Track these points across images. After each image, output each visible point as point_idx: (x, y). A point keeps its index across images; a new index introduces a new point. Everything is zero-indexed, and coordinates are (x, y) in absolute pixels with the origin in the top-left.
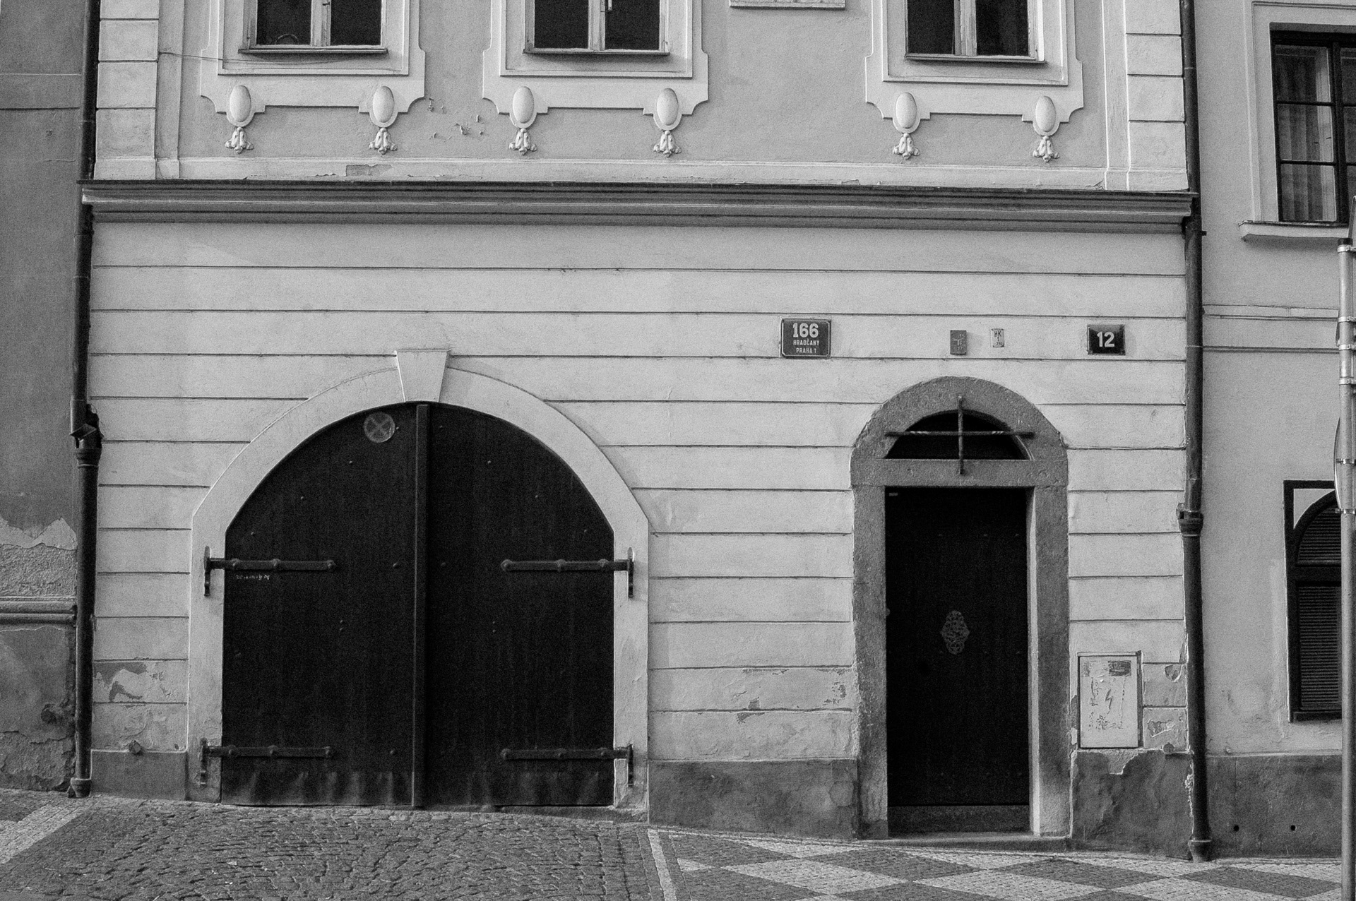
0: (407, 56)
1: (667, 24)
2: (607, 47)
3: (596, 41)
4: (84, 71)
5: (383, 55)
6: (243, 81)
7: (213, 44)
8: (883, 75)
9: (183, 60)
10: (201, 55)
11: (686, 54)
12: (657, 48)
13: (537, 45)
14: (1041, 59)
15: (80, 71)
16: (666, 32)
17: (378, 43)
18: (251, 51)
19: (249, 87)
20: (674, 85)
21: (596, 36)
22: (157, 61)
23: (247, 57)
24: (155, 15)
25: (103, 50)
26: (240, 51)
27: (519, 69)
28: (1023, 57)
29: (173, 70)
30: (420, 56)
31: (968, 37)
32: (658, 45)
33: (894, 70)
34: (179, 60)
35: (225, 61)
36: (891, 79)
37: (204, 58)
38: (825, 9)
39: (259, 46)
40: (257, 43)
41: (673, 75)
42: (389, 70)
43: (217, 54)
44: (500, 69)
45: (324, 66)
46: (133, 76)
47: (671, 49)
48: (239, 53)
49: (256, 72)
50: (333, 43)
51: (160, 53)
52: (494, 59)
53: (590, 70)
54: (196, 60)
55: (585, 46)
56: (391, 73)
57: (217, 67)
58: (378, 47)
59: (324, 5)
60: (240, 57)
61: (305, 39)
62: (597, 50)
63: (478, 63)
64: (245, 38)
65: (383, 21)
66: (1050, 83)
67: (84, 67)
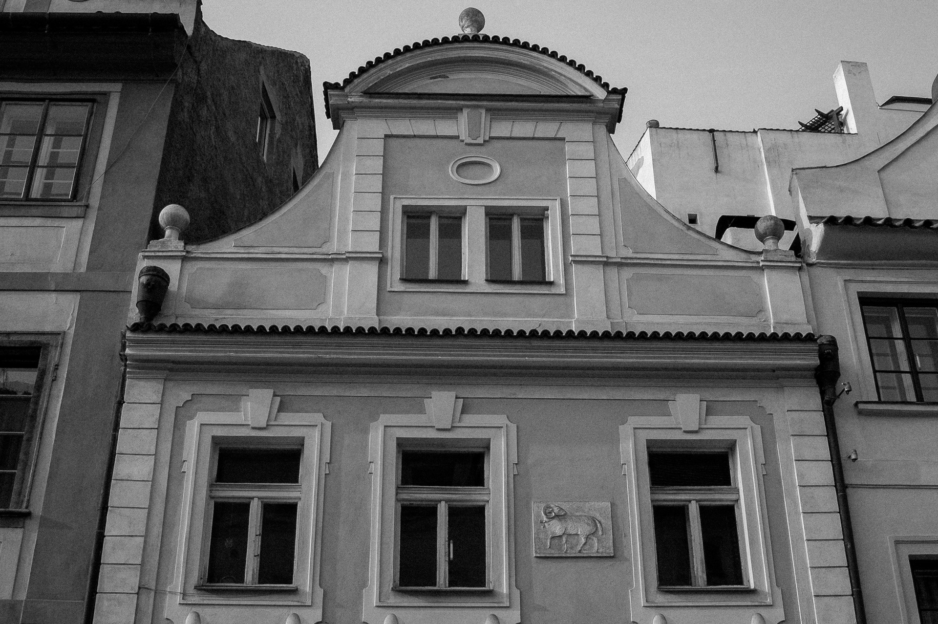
0: (311, 592)
1: (491, 569)
2: (449, 586)
3: (442, 582)
4: (86, 600)
5: (294, 592)
6: (195, 609)
7: (177, 582)
8: (642, 602)
9: (155, 593)
10: (168, 589)
11: (505, 590)
12: (484, 586)
13: (401, 585)
14: (752, 587)
15: (83, 599)
16: (490, 575)
17: (291, 583)
18: (203, 588)
19: (200, 613)
20: (497, 612)
21: (442, 579)
22: (138, 594)
23: (199, 592)
24: (139, 561)
25: (101, 585)
26: (196, 588)
27: (389, 602)
28: (739, 586)
29: (148, 601)
30: (320, 592)
31: (700, 574)
32: (485, 584)
33: (651, 598)
34: (153, 593)
35: (184, 595)
36: (648, 605)
37: (170, 592)
38: (600, 557)
39: (208, 584)
40: (207, 582)
41: (496, 605)
42: (298, 602)
43: (179, 590)
44: (375, 601)
45: (253, 598)
46: (120, 603)
47: (494, 587)
48: (194, 588)
49: (205, 602)
50: (259, 583)
51: (139, 588)
52: (372, 594)
53: (437, 602)
54: (164, 593)
55: (435, 585)
56: (299, 604)
57: (179, 599)
58: (291, 585)
59: (255, 556)
60: (195, 592)
61: (241, 579)
62: (443, 588)
63: (360, 597)
64: (200, 578)
65: (295, 567)
66: (760, 604)
67: (86, 596)
